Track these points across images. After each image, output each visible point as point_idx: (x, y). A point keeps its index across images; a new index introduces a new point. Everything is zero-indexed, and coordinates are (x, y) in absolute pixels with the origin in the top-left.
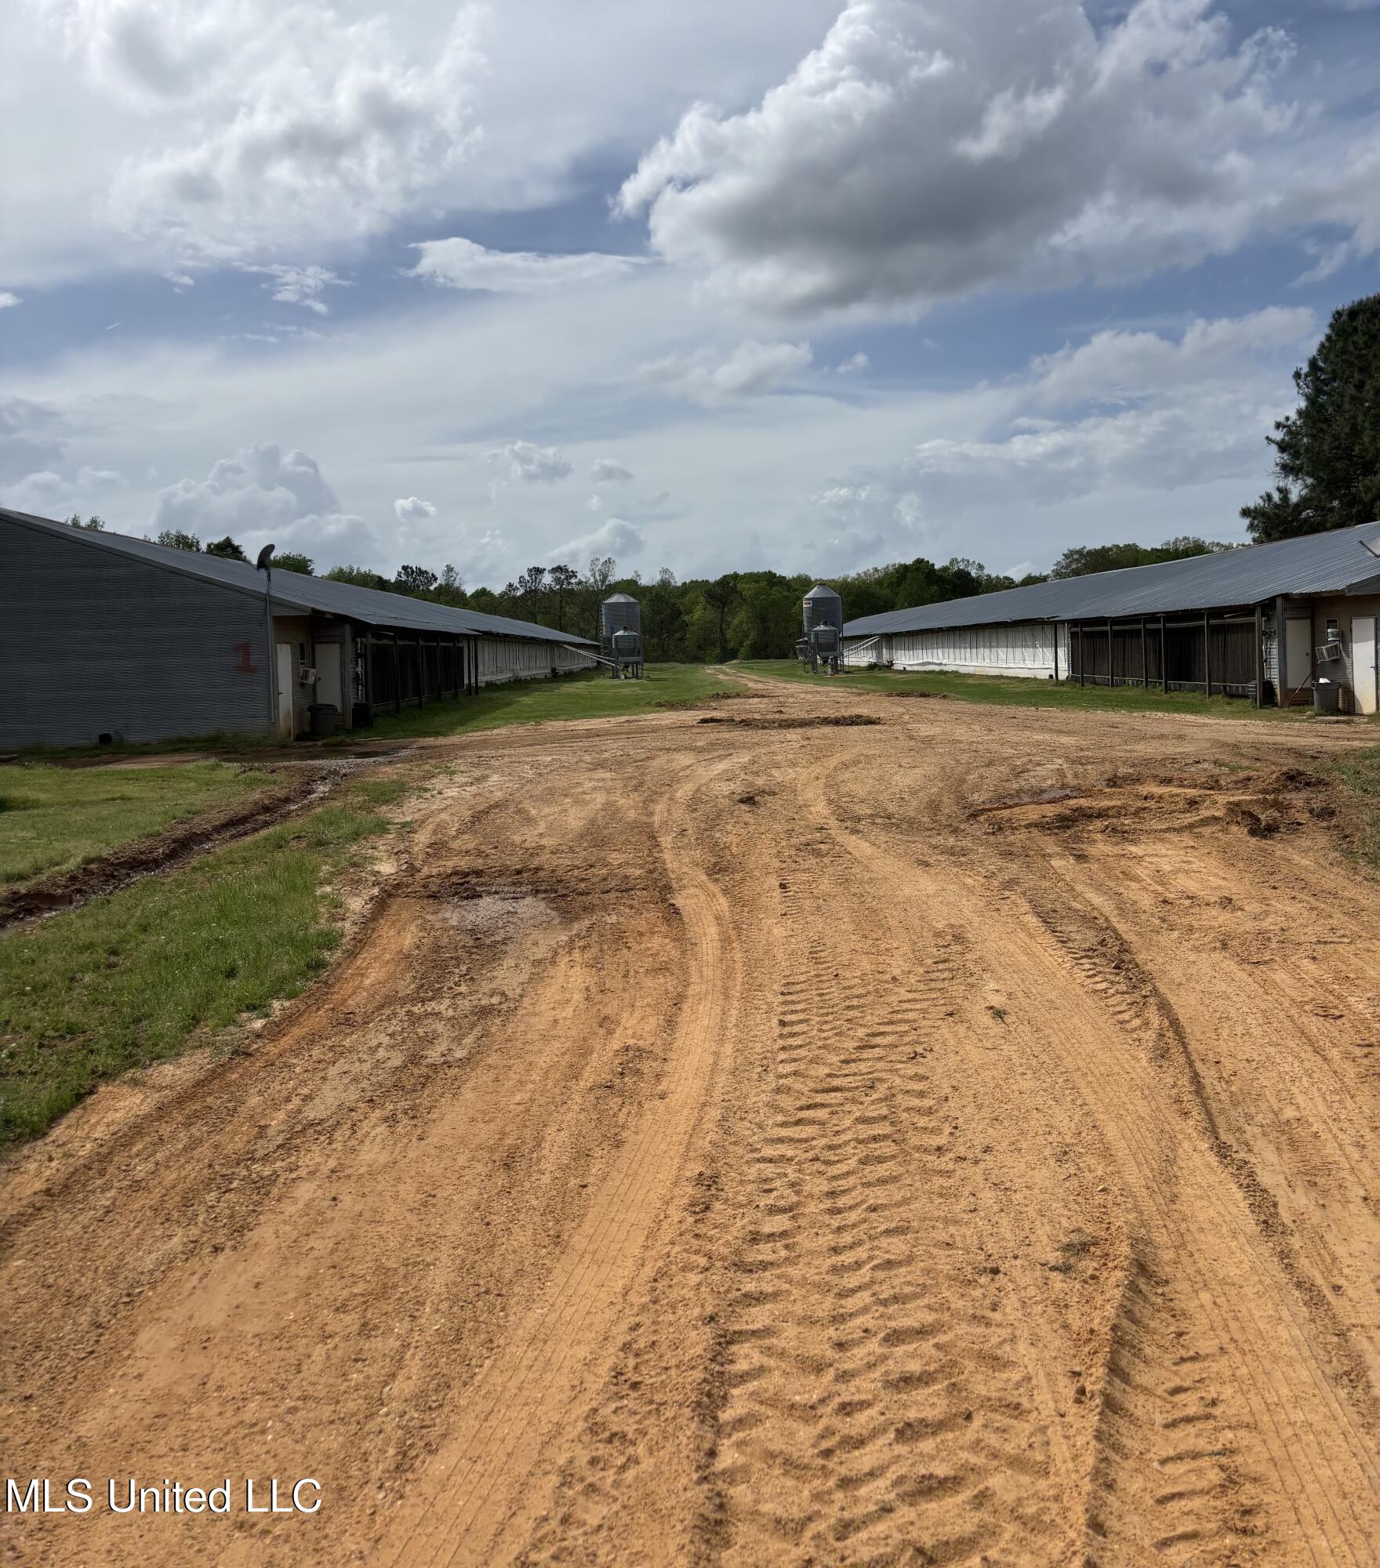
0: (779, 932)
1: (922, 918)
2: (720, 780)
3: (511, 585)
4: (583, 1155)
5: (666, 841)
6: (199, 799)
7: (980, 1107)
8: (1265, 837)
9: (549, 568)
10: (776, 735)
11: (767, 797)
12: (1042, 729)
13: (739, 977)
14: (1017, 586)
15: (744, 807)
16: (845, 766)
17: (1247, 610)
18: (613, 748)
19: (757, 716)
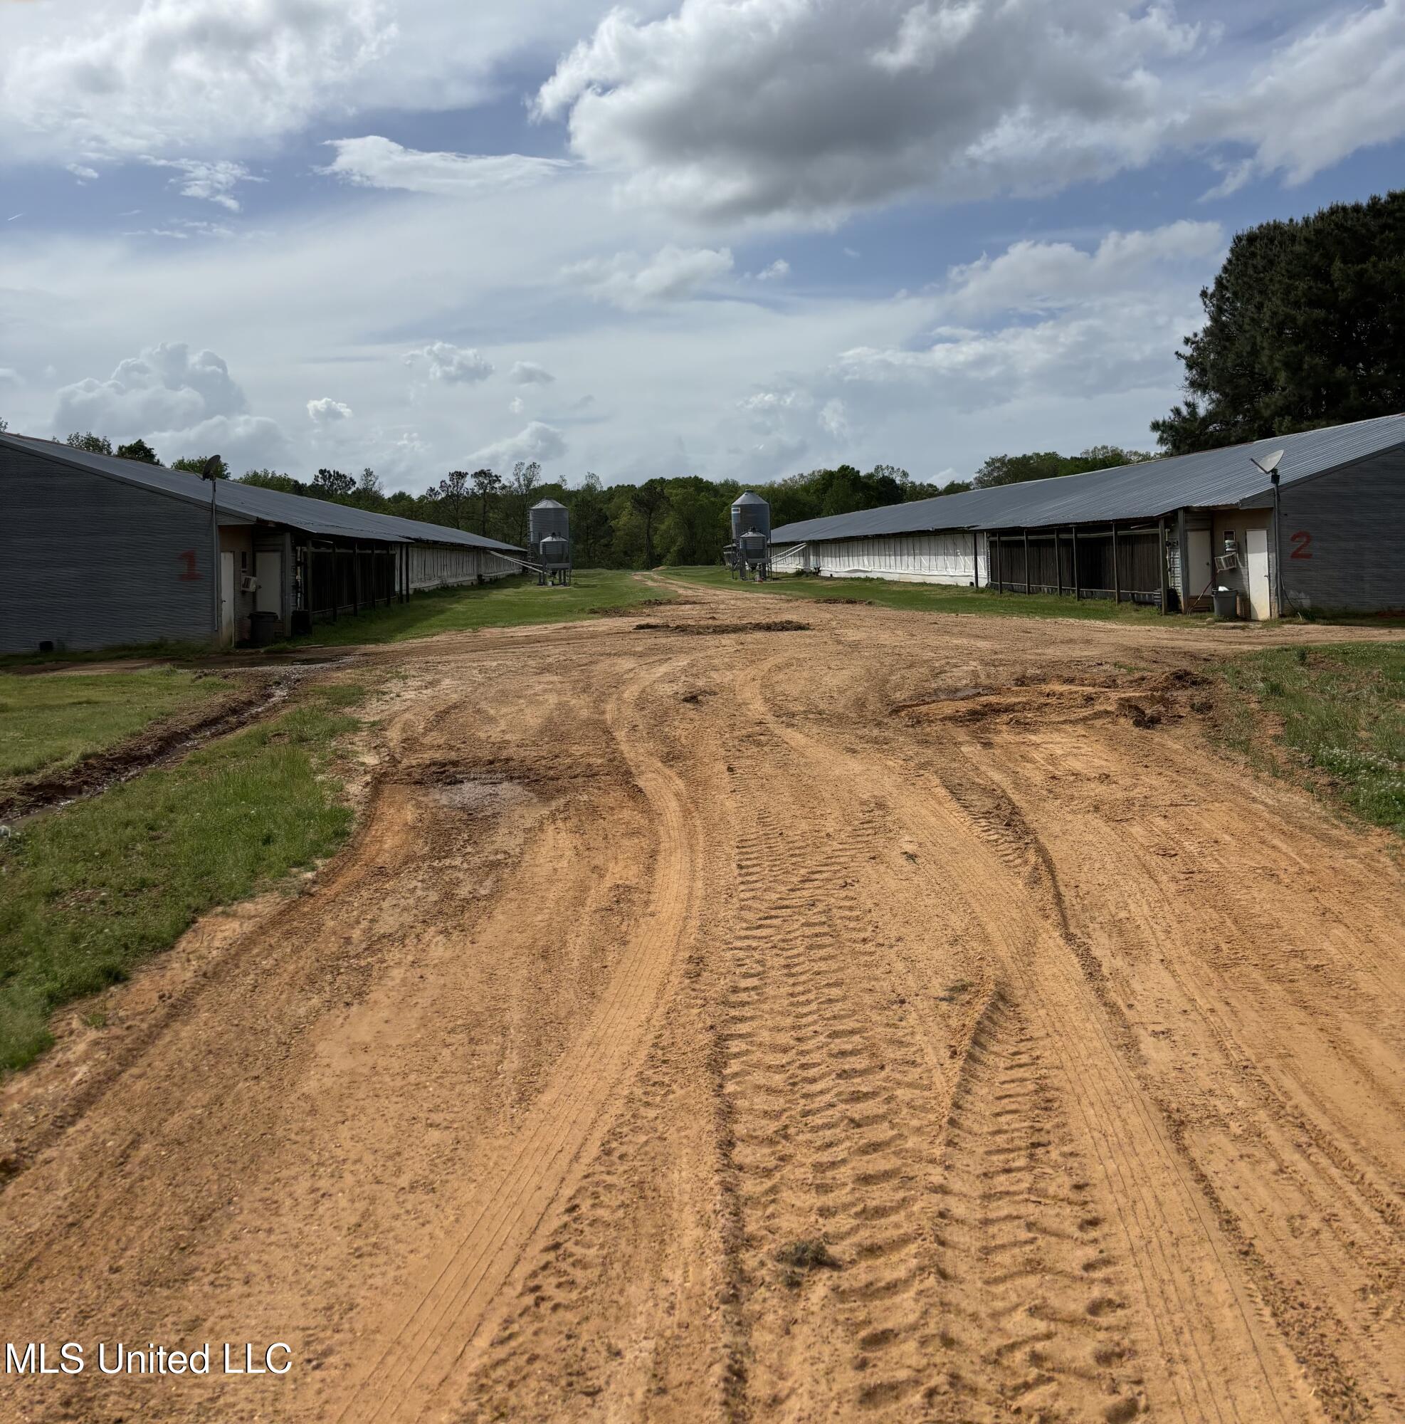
0: (730, 804)
1: (850, 792)
2: (663, 682)
3: (432, 490)
4: (599, 950)
5: (621, 735)
6: (167, 702)
7: (895, 916)
8: (1148, 728)
9: (471, 472)
10: (711, 640)
11: (709, 697)
12: (961, 634)
13: (701, 837)
14: (941, 494)
15: (689, 705)
16: (779, 668)
17: (1151, 522)
18: (555, 654)
19: (691, 622)
